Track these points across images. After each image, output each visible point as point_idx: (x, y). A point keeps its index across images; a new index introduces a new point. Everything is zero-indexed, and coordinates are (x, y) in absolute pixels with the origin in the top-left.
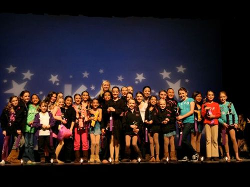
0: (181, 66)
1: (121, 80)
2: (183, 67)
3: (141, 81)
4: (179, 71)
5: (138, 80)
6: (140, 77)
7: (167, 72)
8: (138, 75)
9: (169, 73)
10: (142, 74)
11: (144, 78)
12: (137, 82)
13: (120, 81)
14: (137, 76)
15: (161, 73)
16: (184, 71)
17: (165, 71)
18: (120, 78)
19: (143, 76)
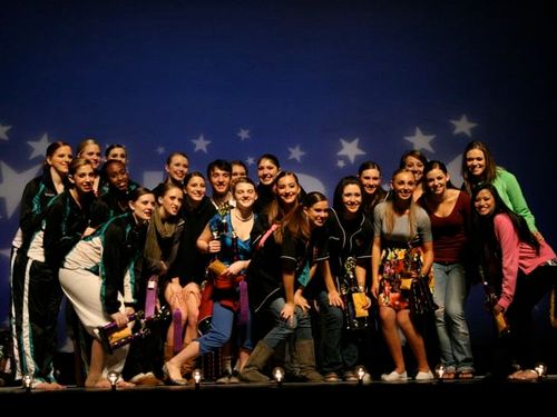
0: (464, 119)
1: (298, 159)
2: (470, 120)
3: (352, 159)
4: (457, 131)
5: (345, 158)
6: (351, 150)
7: (425, 133)
8: (344, 142)
9: (431, 138)
10: (356, 142)
11: (361, 153)
12: (341, 164)
13: (295, 160)
14: (341, 148)
15: (408, 139)
16: (472, 130)
17: (418, 131)
18: (296, 153)
19: (359, 147)
